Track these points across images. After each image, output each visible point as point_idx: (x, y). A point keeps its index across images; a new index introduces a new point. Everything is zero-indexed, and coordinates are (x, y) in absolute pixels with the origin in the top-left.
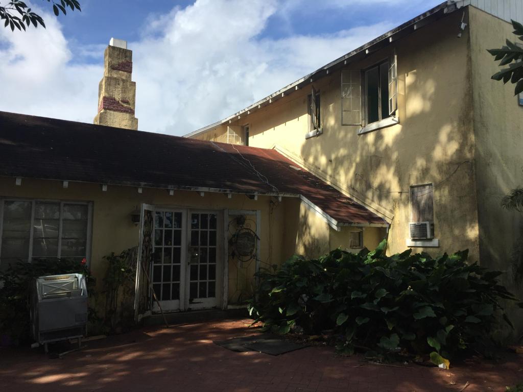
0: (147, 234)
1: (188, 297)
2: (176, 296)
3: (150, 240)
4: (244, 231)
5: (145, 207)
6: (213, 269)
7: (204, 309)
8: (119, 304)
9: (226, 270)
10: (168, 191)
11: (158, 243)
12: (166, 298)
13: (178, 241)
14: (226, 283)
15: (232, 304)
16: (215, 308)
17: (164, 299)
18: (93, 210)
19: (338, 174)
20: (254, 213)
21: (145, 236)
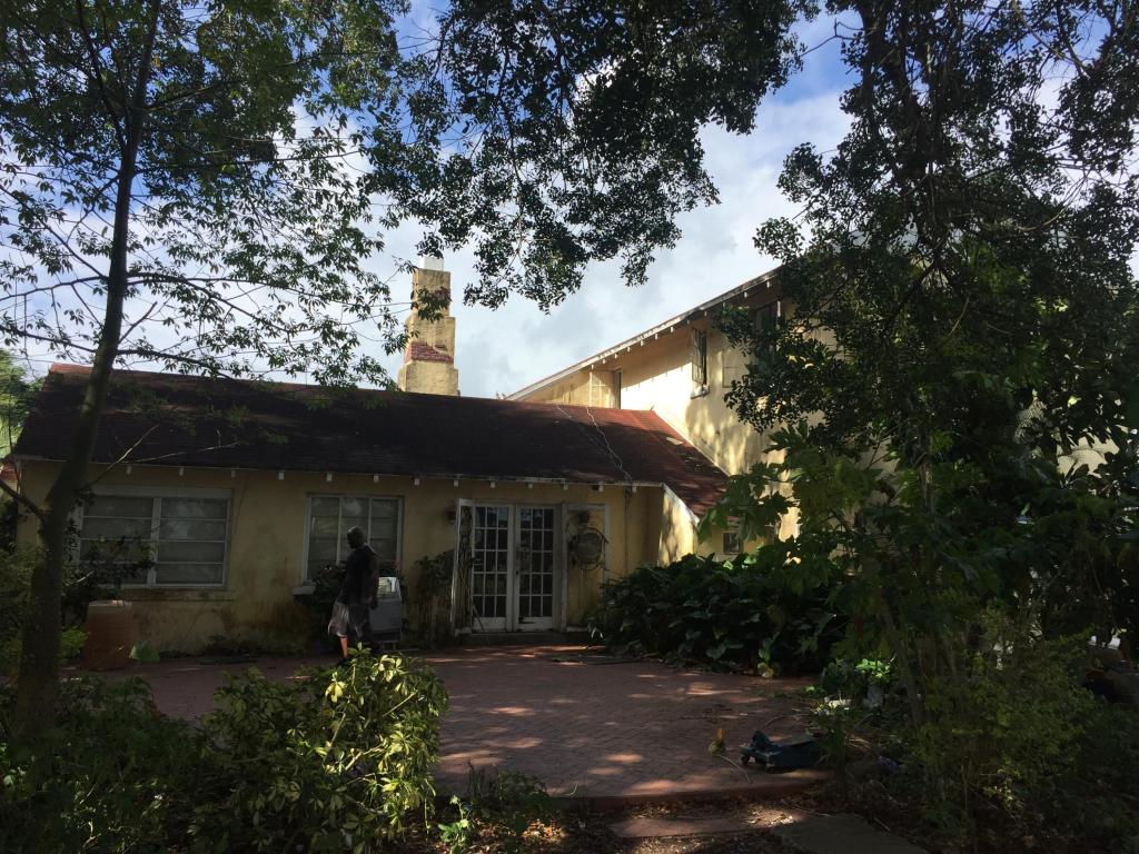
0: (466, 535)
1: (517, 615)
2: (502, 613)
3: (468, 543)
4: (588, 531)
5: (462, 502)
6: (548, 580)
7: (537, 631)
8: (434, 618)
9: (565, 582)
10: (489, 483)
11: (480, 545)
12: (489, 614)
13: (503, 544)
14: (564, 599)
15: (573, 626)
16: (551, 630)
17: (487, 615)
18: (404, 506)
19: (727, 450)
20: (600, 508)
21: (462, 537)
